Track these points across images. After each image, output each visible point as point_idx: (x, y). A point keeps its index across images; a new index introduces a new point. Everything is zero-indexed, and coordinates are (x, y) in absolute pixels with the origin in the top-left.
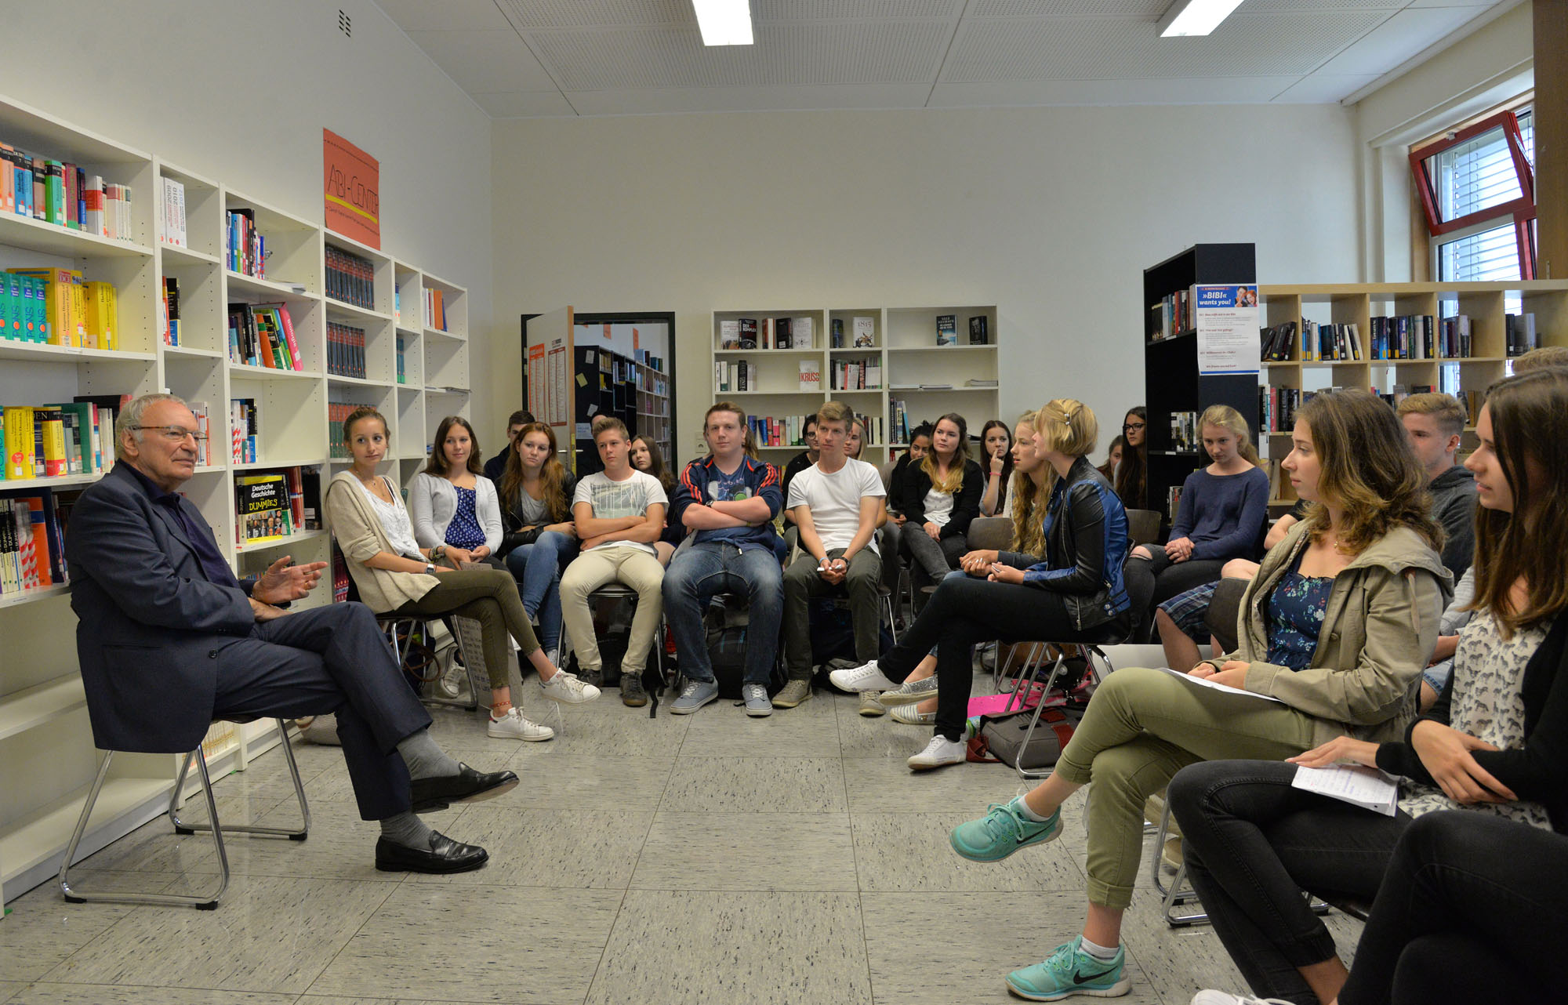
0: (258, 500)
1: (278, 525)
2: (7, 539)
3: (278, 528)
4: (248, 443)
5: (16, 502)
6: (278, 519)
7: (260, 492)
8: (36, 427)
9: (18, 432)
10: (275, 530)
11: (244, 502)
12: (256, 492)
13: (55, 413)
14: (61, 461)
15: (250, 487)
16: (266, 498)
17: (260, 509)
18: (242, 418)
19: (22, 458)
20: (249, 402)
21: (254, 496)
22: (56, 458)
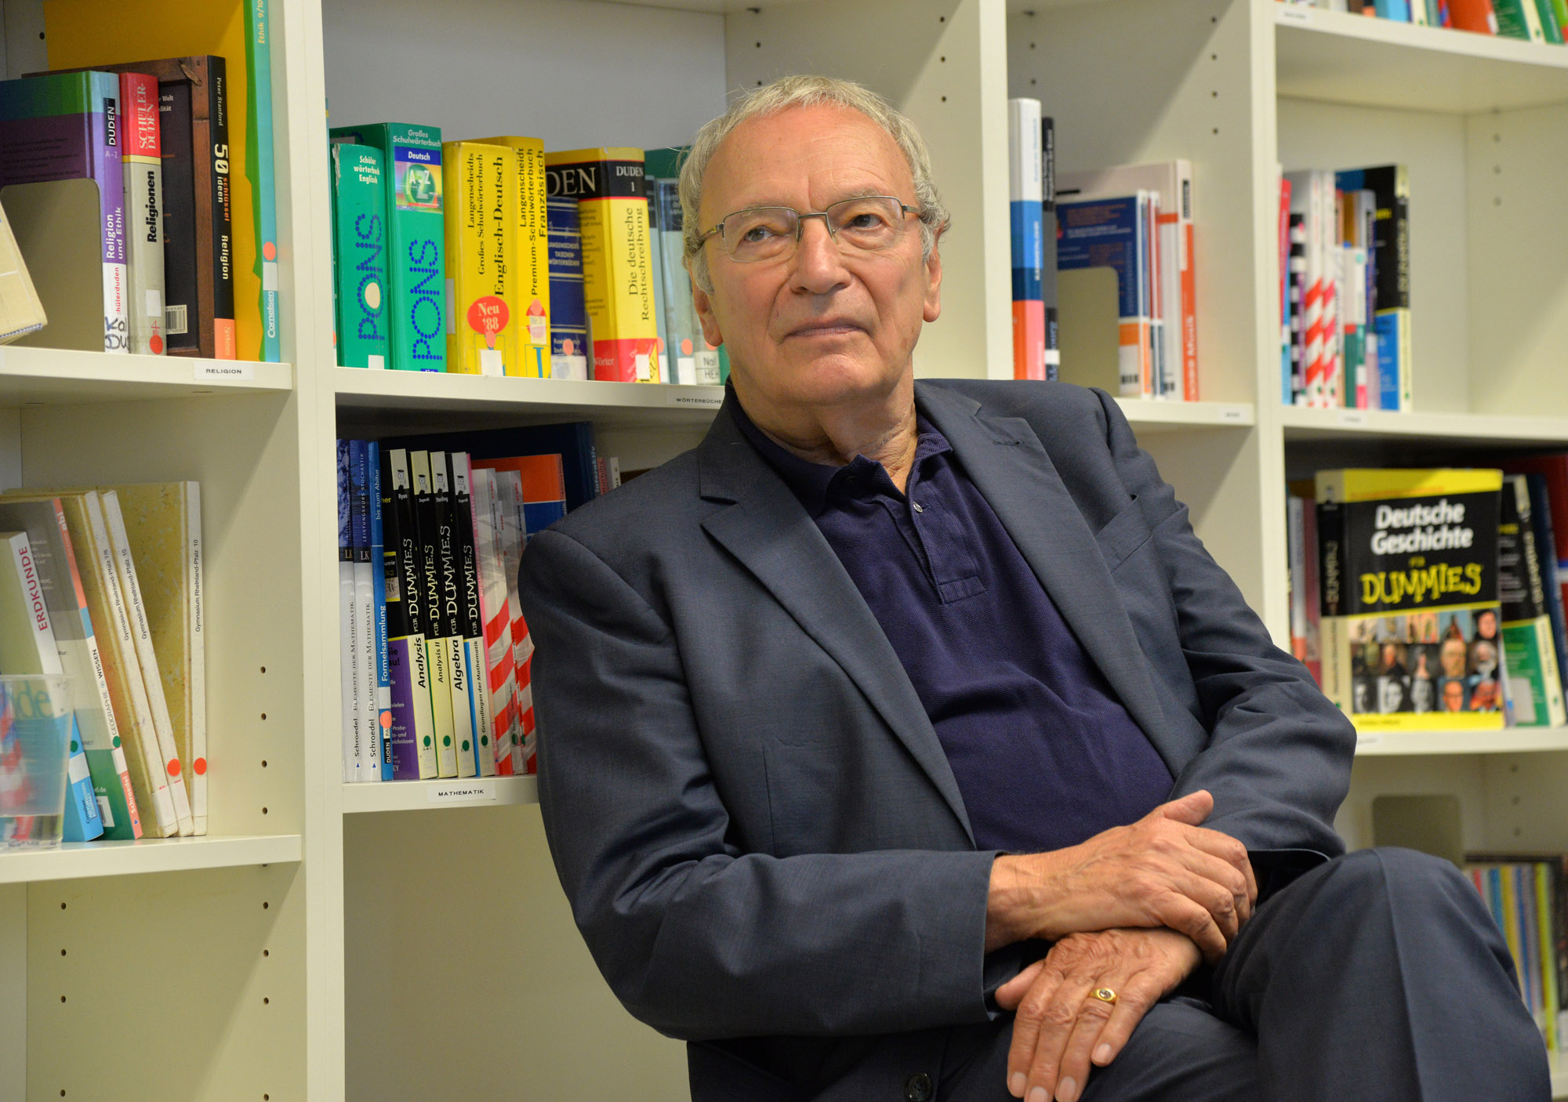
0: (1399, 562)
1: (1486, 669)
2: (440, 589)
3: (1484, 680)
4: (1372, 343)
5: (476, 463)
6: (1483, 648)
7: (1407, 530)
8: (556, 218)
9: (491, 226)
10: (1470, 692)
11: (1341, 567)
12: (1392, 531)
13: (621, 172)
14: (643, 346)
15: (1367, 509)
16: (1433, 558)
17: (1407, 602)
18: (1347, 237)
19: (503, 318)
20: (1380, 181)
21: (1382, 545)
22: (624, 334)
